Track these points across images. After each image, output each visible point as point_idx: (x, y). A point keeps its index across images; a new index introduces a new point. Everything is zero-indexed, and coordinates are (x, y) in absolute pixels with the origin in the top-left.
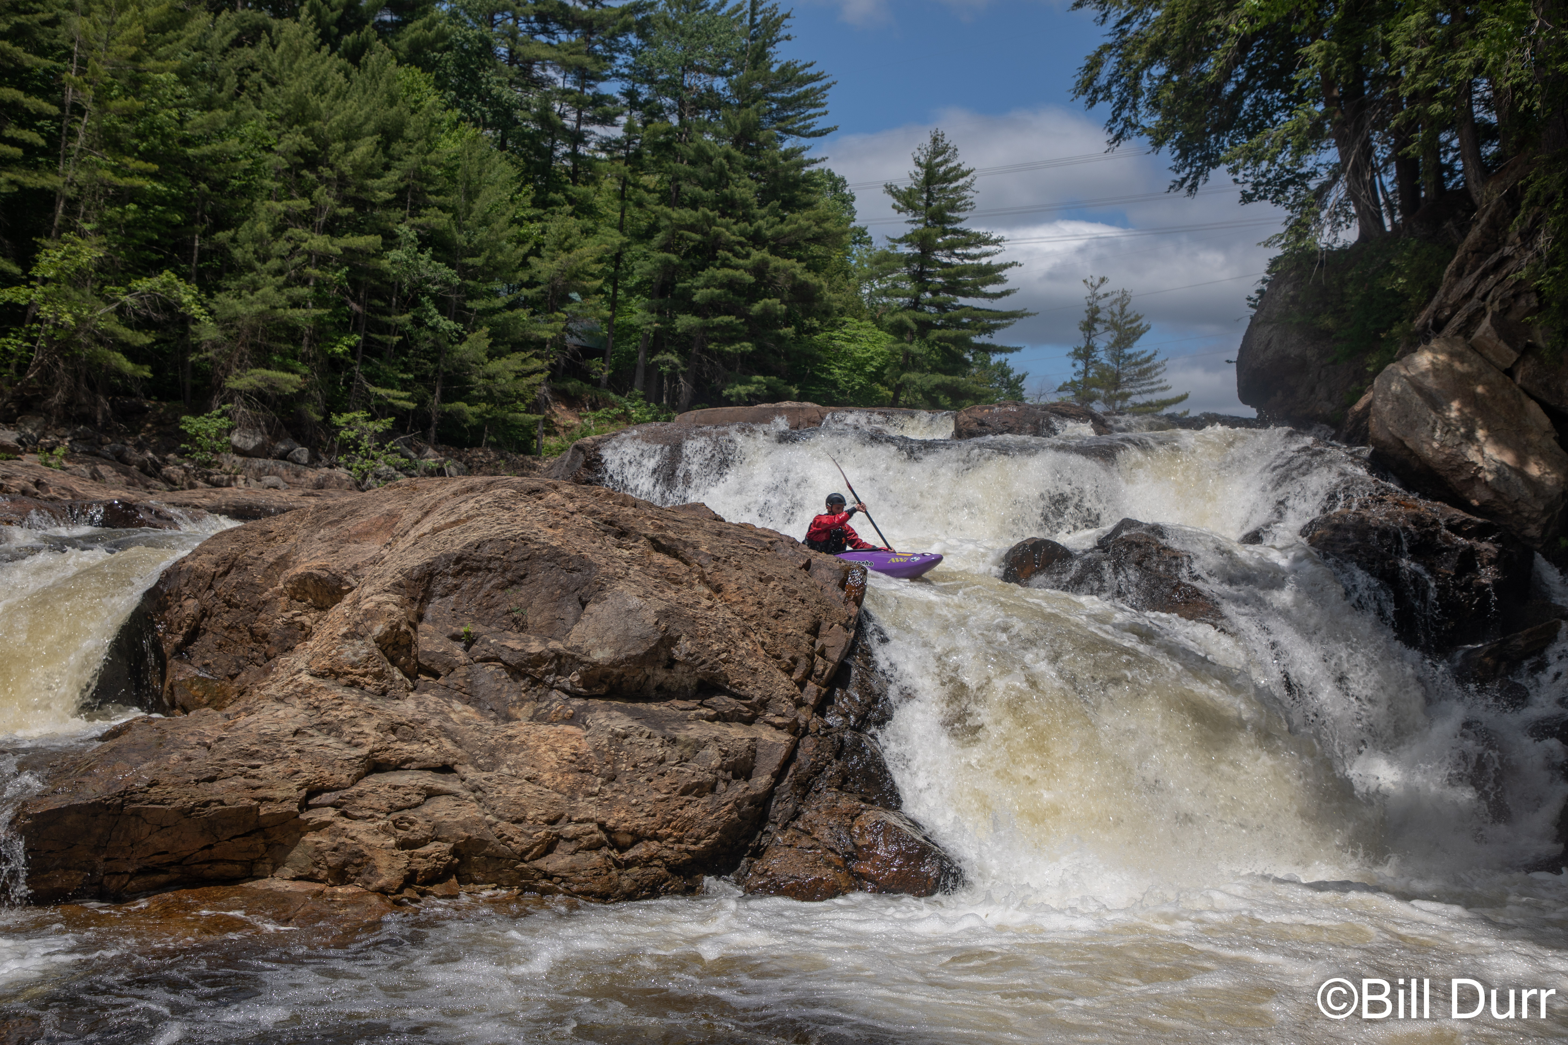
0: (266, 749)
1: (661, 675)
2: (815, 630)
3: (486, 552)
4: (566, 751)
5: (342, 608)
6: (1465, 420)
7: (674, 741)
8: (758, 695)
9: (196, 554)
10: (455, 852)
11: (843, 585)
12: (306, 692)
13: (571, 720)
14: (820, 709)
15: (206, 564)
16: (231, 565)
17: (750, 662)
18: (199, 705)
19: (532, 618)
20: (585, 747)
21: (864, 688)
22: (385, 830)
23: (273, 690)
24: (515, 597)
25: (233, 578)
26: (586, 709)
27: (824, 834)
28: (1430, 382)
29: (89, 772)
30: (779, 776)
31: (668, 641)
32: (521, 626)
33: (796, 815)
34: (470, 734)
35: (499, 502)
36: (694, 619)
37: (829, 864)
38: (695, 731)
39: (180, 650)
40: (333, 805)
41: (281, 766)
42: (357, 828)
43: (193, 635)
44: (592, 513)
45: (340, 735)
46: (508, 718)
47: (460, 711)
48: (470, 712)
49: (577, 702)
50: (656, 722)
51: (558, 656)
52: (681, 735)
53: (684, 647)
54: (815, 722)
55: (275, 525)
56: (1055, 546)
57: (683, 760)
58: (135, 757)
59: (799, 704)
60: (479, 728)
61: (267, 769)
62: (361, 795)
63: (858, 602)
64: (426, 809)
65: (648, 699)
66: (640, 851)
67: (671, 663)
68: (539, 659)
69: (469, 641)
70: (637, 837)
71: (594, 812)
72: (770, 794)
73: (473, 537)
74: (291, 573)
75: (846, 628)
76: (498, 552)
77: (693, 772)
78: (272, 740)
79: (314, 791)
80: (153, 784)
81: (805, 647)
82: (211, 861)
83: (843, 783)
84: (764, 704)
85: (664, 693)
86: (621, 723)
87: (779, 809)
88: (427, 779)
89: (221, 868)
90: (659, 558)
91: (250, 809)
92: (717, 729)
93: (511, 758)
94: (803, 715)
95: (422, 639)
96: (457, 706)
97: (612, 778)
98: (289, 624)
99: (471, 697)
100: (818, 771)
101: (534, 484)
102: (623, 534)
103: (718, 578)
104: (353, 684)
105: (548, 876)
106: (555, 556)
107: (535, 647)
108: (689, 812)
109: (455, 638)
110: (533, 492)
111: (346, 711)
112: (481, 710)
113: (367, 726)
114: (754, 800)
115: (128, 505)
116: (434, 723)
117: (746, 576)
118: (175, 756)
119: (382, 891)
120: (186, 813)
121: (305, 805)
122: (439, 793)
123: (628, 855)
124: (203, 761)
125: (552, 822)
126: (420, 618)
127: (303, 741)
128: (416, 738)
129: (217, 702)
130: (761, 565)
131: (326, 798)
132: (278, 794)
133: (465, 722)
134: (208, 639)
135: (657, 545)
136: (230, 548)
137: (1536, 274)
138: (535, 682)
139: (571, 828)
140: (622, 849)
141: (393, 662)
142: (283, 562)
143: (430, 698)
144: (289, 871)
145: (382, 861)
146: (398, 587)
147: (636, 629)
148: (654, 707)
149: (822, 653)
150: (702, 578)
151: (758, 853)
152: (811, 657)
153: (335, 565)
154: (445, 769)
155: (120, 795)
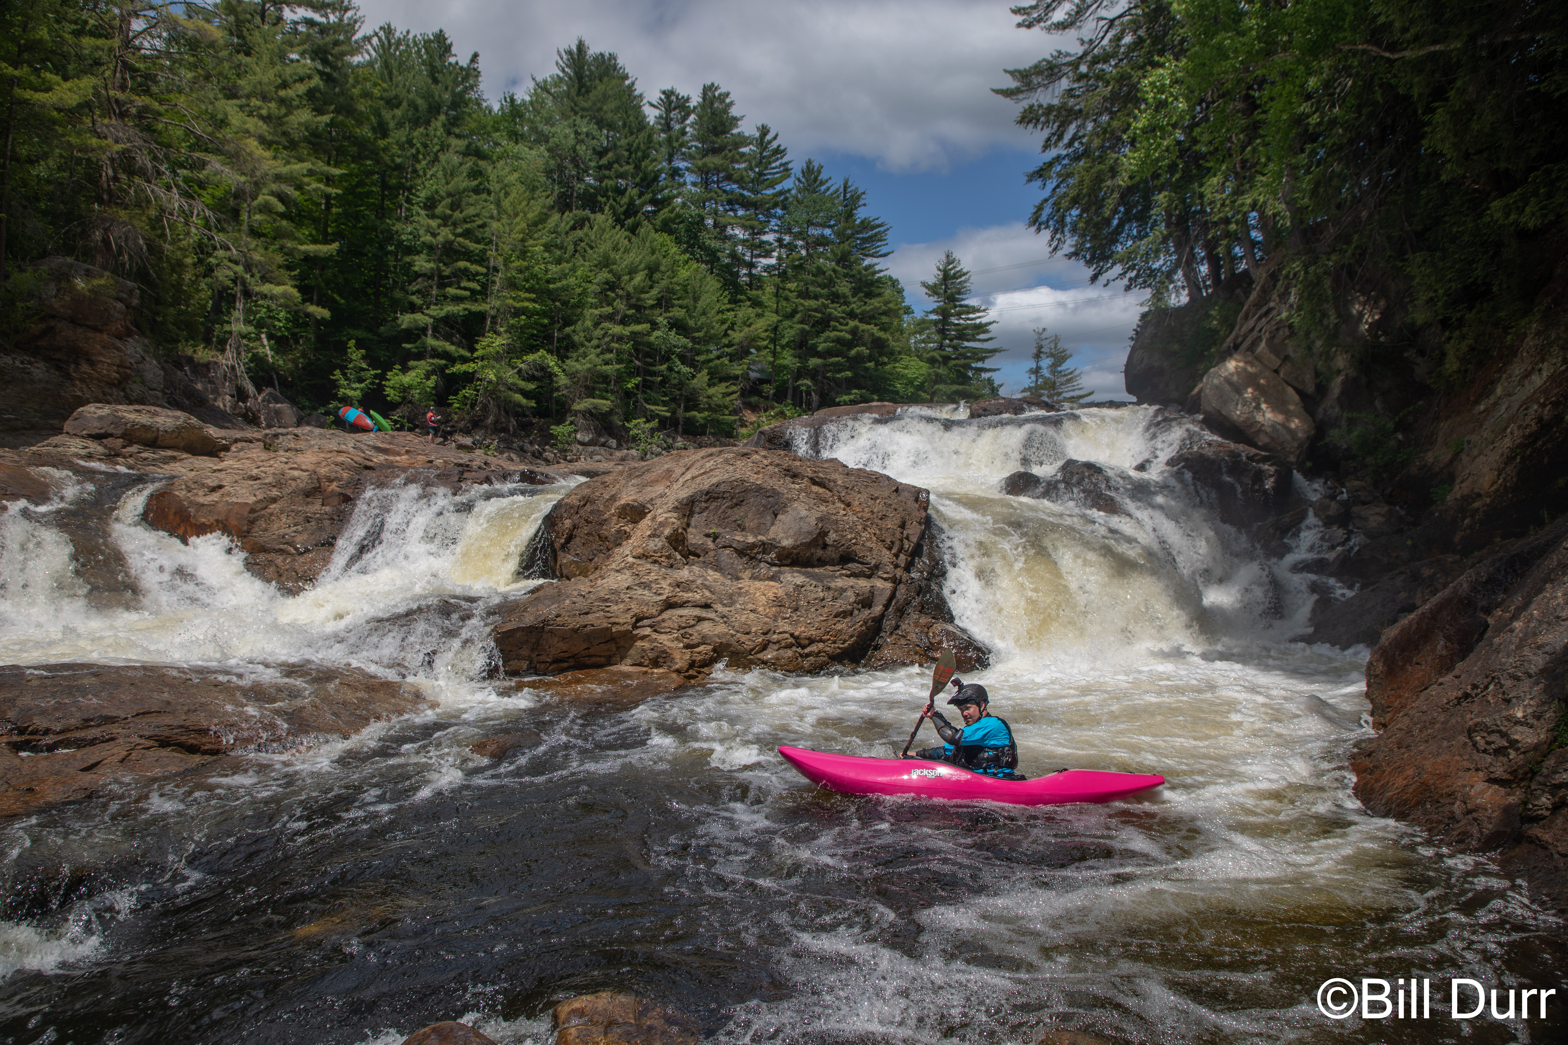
0: (613, 597)
1: (819, 553)
2: (903, 526)
3: (722, 488)
4: (771, 595)
5: (646, 522)
6: (1255, 399)
7: (829, 588)
8: (873, 562)
9: (568, 495)
10: (714, 650)
11: (917, 500)
12: (631, 567)
13: (772, 578)
14: (908, 568)
15: (574, 501)
16: (587, 501)
17: (868, 544)
18: (575, 576)
19: (749, 524)
20: (781, 593)
21: (931, 557)
22: (677, 639)
23: (614, 566)
24: (738, 513)
25: (588, 508)
26: (780, 572)
27: (913, 637)
28: (1235, 378)
29: (525, 610)
30: (887, 606)
31: (823, 534)
32: (742, 528)
33: (897, 627)
34: (718, 587)
35: (727, 461)
36: (836, 522)
37: (916, 653)
38: (840, 583)
39: (563, 547)
40: (650, 626)
41: (621, 606)
42: (663, 638)
43: (570, 538)
44: (778, 465)
45: (650, 589)
46: (738, 578)
47: (712, 575)
48: (717, 575)
49: (775, 569)
50: (818, 578)
51: (763, 544)
52: (833, 585)
53: (832, 536)
54: (905, 576)
55: (608, 479)
56: (1032, 475)
57: (834, 599)
58: (547, 602)
59: (896, 566)
60: (723, 584)
61: (614, 608)
62: (663, 621)
63: (926, 509)
64: (698, 628)
65: (813, 566)
66: (813, 648)
67: (825, 546)
68: (753, 546)
69: (715, 537)
70: (811, 641)
71: (787, 628)
72: (882, 616)
73: (714, 480)
74: (618, 504)
75: (920, 523)
76: (728, 489)
77: (840, 605)
78: (615, 592)
79: (639, 619)
80: (558, 616)
81: (898, 535)
82: (590, 656)
83: (922, 609)
84: (877, 567)
85: (821, 563)
86: (800, 579)
87: (888, 624)
88: (697, 612)
89: (594, 660)
90: (815, 488)
91: (607, 629)
92: (852, 581)
93: (741, 600)
94: (899, 573)
95: (690, 537)
96: (710, 572)
97: (796, 609)
98: (619, 531)
99: (718, 568)
100: (908, 603)
101: (745, 451)
102: (795, 476)
103: (848, 498)
104: (655, 562)
105: (765, 663)
106: (759, 489)
107: (751, 539)
108: (839, 627)
109: (707, 535)
110: (744, 455)
111: (653, 577)
112: (723, 574)
113: (664, 584)
114: (874, 619)
115: (532, 472)
116: (699, 582)
117: (863, 497)
118: (567, 602)
119: (678, 671)
120: (575, 631)
121: (635, 627)
122: (704, 619)
123: (807, 650)
124: (582, 604)
125: (765, 634)
126: (688, 525)
127: (631, 593)
128: (689, 590)
129: (584, 573)
130: (871, 491)
131: (646, 622)
132: (621, 621)
133: (715, 581)
134: (577, 540)
135: (814, 482)
136: (586, 491)
137: (1290, 317)
138: (752, 558)
139: (775, 636)
140: (804, 647)
141: (676, 549)
142: (613, 498)
143: (696, 569)
144: (629, 661)
145: (677, 656)
146: (676, 509)
147: (805, 528)
148: (816, 570)
149: (907, 538)
150: (840, 499)
151: (877, 648)
152: (901, 540)
153: (641, 499)
154: (707, 606)
155: (543, 621)
